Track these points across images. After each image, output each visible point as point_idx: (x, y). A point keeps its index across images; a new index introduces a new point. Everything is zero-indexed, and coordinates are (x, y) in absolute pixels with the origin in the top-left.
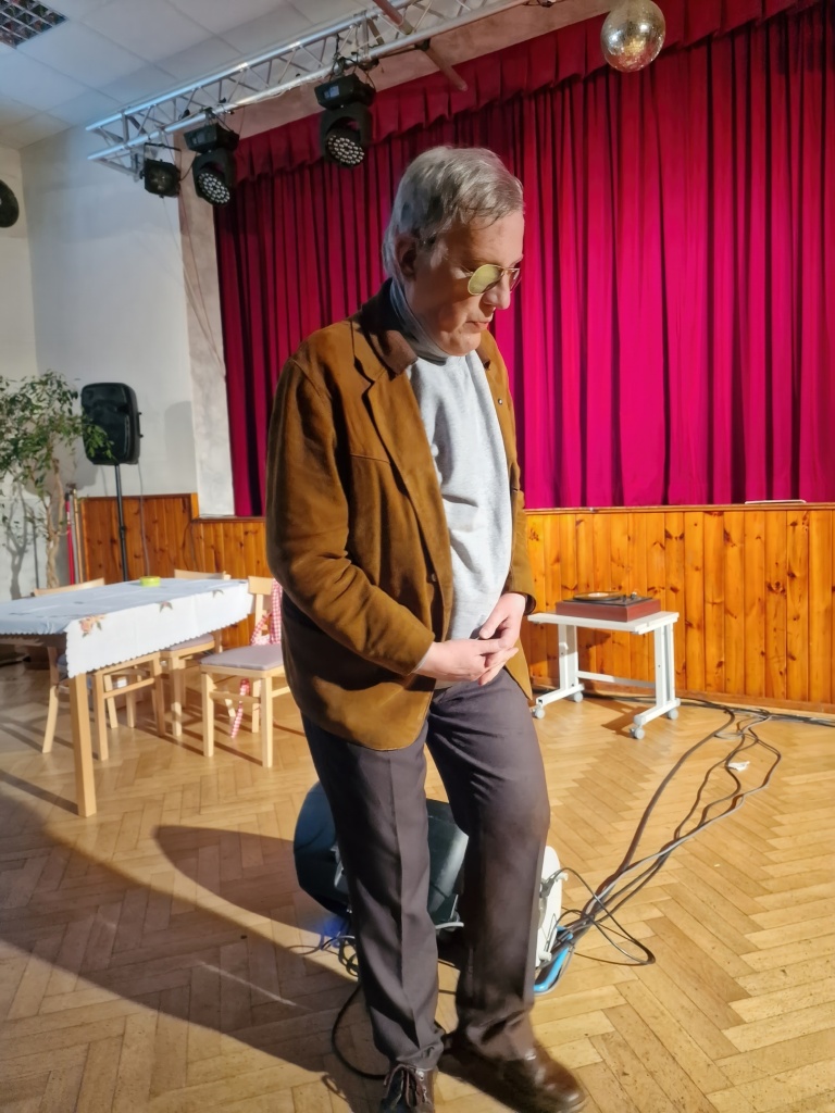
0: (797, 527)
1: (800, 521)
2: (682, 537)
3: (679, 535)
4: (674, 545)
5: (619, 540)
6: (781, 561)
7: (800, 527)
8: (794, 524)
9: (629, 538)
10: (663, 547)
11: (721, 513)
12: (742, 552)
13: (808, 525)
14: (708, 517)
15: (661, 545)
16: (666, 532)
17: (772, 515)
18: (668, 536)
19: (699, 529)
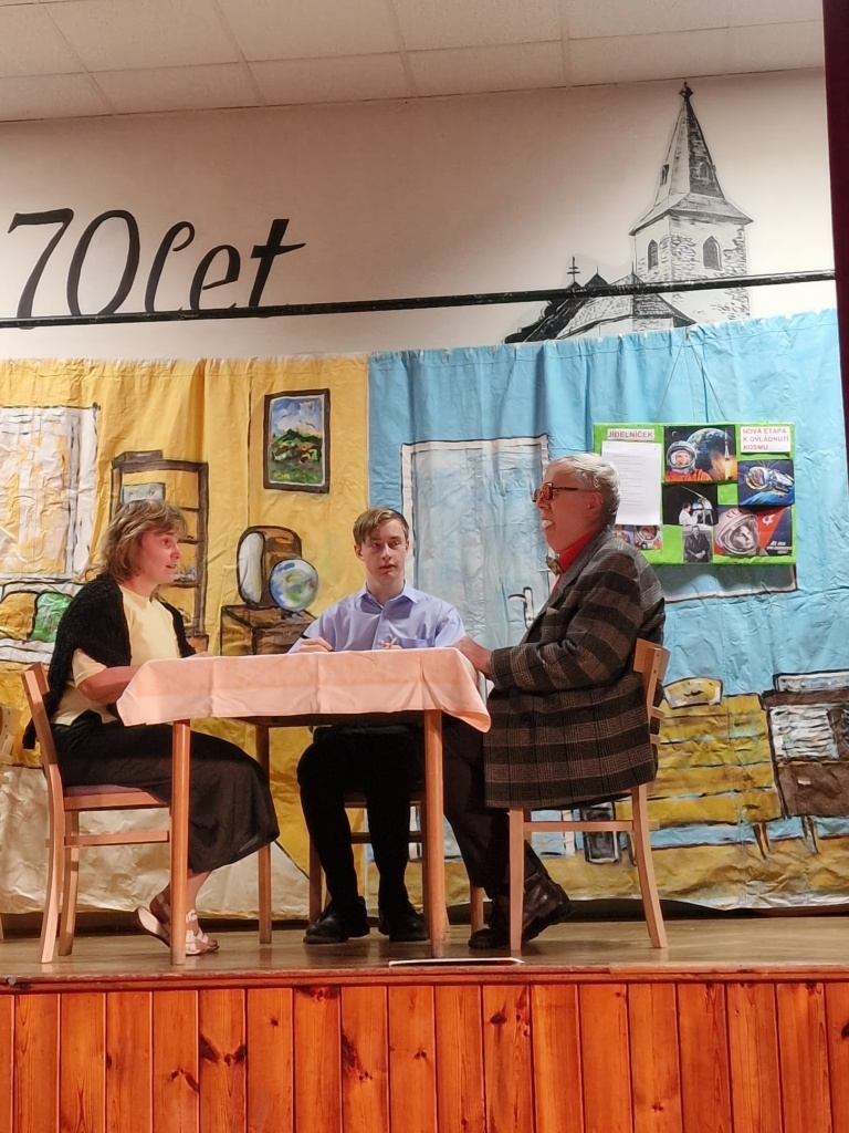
0: (505, 1026)
1: (512, 1012)
2: (242, 1055)
3: (233, 1052)
4: (222, 1075)
5: (87, 1066)
6: (472, 1116)
7: (510, 1027)
8: (499, 1020)
9: (109, 1060)
10: (196, 1087)
11: (334, 991)
12: (385, 1090)
13: (530, 1022)
14: (302, 999)
15: (190, 1079)
16: (203, 1041)
17: (451, 995)
18: (207, 1052)
19: (284, 1032)
